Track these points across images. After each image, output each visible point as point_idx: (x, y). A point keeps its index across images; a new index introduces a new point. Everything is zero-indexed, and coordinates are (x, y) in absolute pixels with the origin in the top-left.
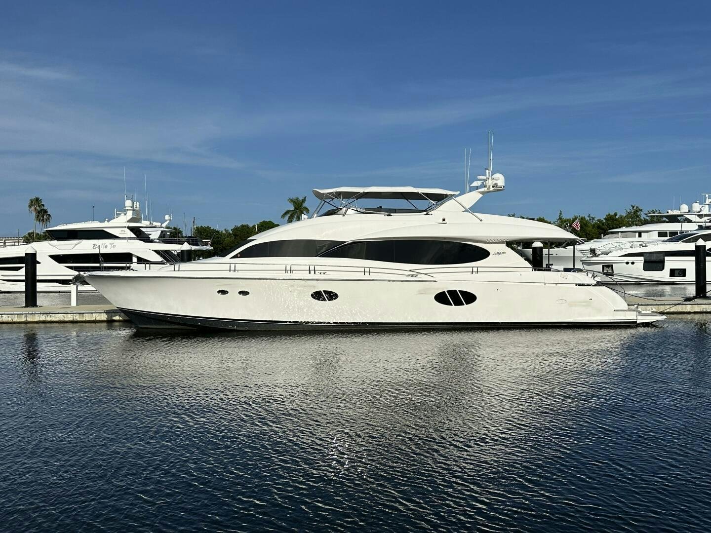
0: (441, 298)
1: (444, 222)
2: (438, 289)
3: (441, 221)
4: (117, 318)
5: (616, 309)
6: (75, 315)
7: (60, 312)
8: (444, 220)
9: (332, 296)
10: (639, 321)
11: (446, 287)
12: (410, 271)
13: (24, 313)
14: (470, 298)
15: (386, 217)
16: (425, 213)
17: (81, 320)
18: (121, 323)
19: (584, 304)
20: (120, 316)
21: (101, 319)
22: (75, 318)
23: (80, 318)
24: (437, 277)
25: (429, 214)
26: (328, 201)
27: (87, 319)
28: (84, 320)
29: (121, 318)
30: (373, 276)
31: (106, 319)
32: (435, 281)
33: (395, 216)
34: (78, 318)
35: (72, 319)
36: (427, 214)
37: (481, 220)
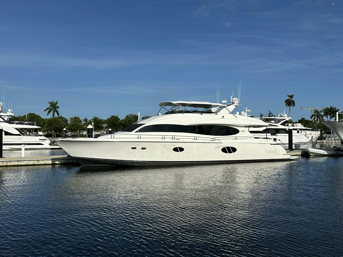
0: (224, 150)
1: (223, 118)
2: (223, 146)
3: (222, 117)
4: (57, 162)
5: (283, 154)
6: (34, 161)
7: (27, 160)
8: (223, 117)
9: (181, 149)
10: (291, 159)
11: (226, 146)
12: (212, 138)
13: (6, 161)
14: (234, 150)
15: (200, 115)
16: (215, 113)
17: (37, 164)
18: (59, 165)
19: (273, 152)
20: (59, 161)
21: (48, 163)
22: (34, 163)
23: (37, 162)
24: (222, 141)
25: (217, 114)
26: (163, 106)
27: (41, 163)
28: (39, 164)
29: (59, 162)
30: (198, 141)
31: (51, 163)
32: (222, 143)
33: (204, 115)
34: (36, 163)
35: (32, 163)
36: (216, 114)
37: (236, 117)
